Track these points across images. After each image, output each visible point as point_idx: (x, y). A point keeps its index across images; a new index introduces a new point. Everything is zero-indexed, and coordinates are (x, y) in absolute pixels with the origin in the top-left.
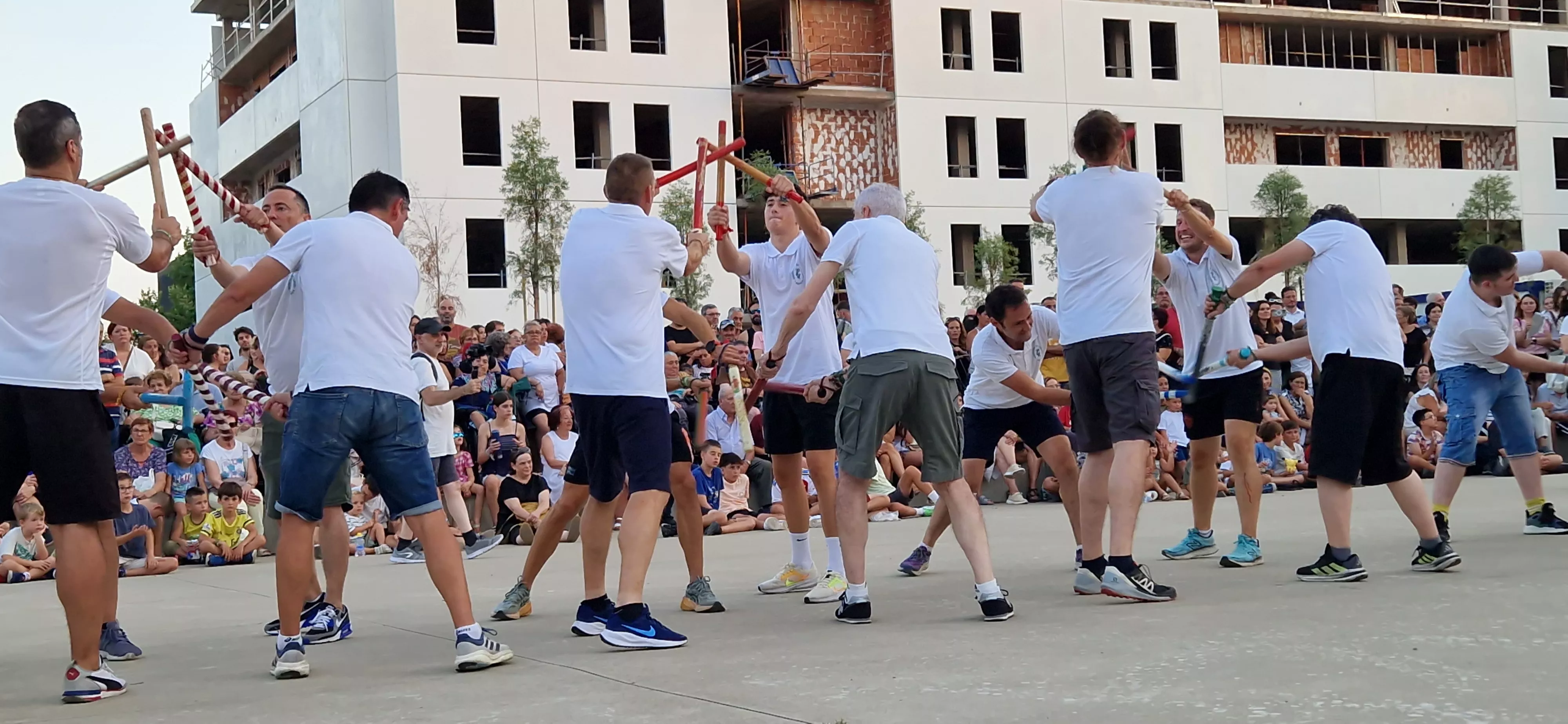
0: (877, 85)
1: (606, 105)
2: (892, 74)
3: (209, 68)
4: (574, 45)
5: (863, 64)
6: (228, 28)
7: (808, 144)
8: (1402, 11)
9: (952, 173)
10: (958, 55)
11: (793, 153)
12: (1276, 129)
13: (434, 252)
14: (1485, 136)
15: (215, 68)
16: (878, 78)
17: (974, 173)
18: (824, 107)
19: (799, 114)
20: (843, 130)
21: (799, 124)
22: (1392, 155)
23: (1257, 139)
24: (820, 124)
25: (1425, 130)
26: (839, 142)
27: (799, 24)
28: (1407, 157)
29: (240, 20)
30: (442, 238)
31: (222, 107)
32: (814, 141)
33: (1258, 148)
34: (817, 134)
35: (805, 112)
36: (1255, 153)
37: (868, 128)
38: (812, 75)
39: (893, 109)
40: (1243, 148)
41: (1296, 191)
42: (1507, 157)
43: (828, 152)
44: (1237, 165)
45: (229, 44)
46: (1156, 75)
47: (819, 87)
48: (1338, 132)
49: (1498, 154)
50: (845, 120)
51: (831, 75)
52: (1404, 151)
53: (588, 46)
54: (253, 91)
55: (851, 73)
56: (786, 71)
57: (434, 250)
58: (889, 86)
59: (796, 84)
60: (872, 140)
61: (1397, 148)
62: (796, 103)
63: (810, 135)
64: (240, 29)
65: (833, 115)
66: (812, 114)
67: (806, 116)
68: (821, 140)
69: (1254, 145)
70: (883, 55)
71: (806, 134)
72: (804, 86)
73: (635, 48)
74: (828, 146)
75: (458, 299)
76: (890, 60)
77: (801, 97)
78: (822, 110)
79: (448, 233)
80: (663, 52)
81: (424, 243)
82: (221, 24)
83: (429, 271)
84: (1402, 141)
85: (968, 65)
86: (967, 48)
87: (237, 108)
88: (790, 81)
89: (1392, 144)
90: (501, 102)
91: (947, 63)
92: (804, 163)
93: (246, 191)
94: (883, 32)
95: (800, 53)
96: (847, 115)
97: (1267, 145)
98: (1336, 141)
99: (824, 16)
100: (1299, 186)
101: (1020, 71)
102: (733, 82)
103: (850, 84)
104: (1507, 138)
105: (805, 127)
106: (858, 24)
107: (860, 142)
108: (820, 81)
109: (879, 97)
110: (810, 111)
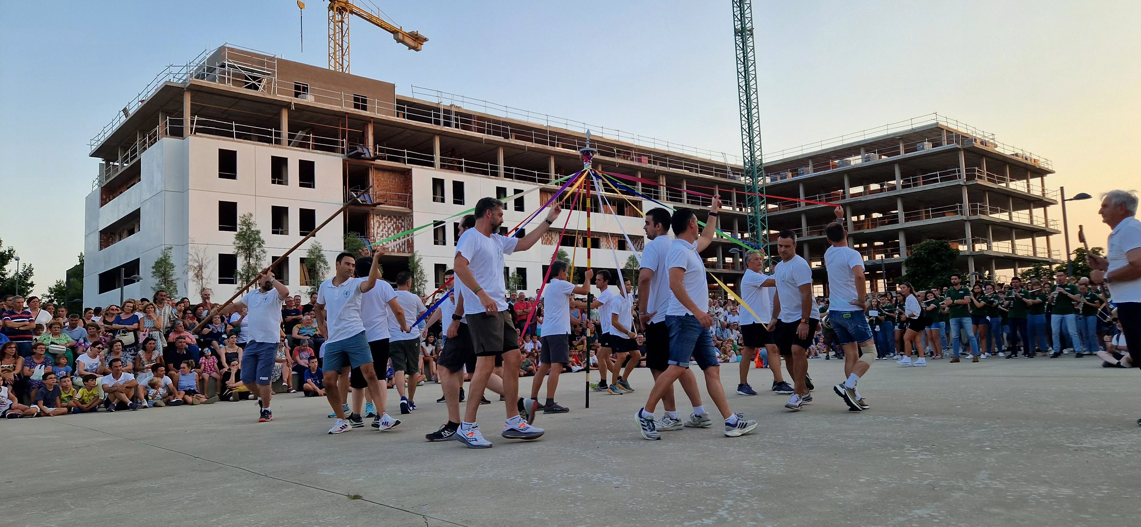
0: (406, 207)
1: (287, 208)
2: (412, 202)
3: (97, 181)
4: (273, 182)
5: (400, 197)
6: (108, 164)
7: (376, 228)
8: (605, 191)
9: (436, 243)
10: (439, 197)
11: (369, 232)
12: (560, 233)
13: (201, 269)
14: (634, 239)
15: (100, 182)
16: (406, 203)
17: (444, 244)
18: (383, 214)
19: (372, 216)
20: (391, 224)
21: (372, 221)
22: (601, 244)
23: (553, 236)
24: (381, 221)
25: (613, 235)
26: (389, 229)
27: (373, 180)
28: (606, 245)
29: (114, 162)
30: (205, 262)
31: (102, 199)
32: (378, 227)
33: (554, 239)
34: (380, 225)
35: (375, 215)
36: (552, 241)
37: (401, 224)
38: (378, 201)
39: (412, 216)
40: (548, 239)
41: (566, 257)
42: (641, 247)
43: (384, 232)
44: (546, 245)
45: (108, 171)
46: (516, 209)
47: (381, 206)
48: (582, 235)
49: (638, 245)
50: (391, 220)
51: (386, 201)
52: (606, 243)
53: (280, 183)
54: (118, 193)
55: (395, 201)
56: (367, 199)
57: (200, 267)
58: (411, 207)
59: (371, 204)
60: (403, 229)
61: (603, 242)
62: (371, 212)
63: (377, 225)
64: (113, 165)
65: (386, 217)
66: (378, 216)
67: (375, 217)
68: (381, 227)
69: (552, 238)
70: (408, 194)
71: (375, 225)
72: (375, 205)
73: (301, 185)
74: (384, 230)
75: (211, 290)
76: (411, 197)
77: (373, 209)
78: (382, 215)
79: (208, 261)
80: (314, 187)
81: (196, 265)
82: (104, 162)
83: (197, 277)
84: (605, 239)
85: (443, 201)
86: (443, 194)
87: (110, 200)
88: (369, 203)
89: (601, 240)
90: (238, 205)
91: (434, 200)
92: (374, 236)
93: (112, 237)
94: (408, 185)
95: (373, 192)
96: (393, 218)
97: (557, 238)
98: (582, 238)
99: (383, 177)
100: (567, 255)
101: (464, 204)
102: (344, 202)
103: (394, 205)
104: (641, 240)
105: (375, 222)
106: (398, 182)
107: (398, 229)
108: (382, 204)
109: (406, 211)
110: (377, 215)
